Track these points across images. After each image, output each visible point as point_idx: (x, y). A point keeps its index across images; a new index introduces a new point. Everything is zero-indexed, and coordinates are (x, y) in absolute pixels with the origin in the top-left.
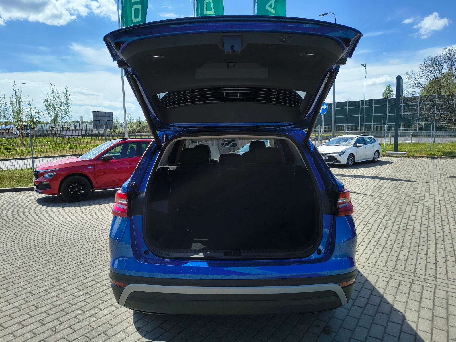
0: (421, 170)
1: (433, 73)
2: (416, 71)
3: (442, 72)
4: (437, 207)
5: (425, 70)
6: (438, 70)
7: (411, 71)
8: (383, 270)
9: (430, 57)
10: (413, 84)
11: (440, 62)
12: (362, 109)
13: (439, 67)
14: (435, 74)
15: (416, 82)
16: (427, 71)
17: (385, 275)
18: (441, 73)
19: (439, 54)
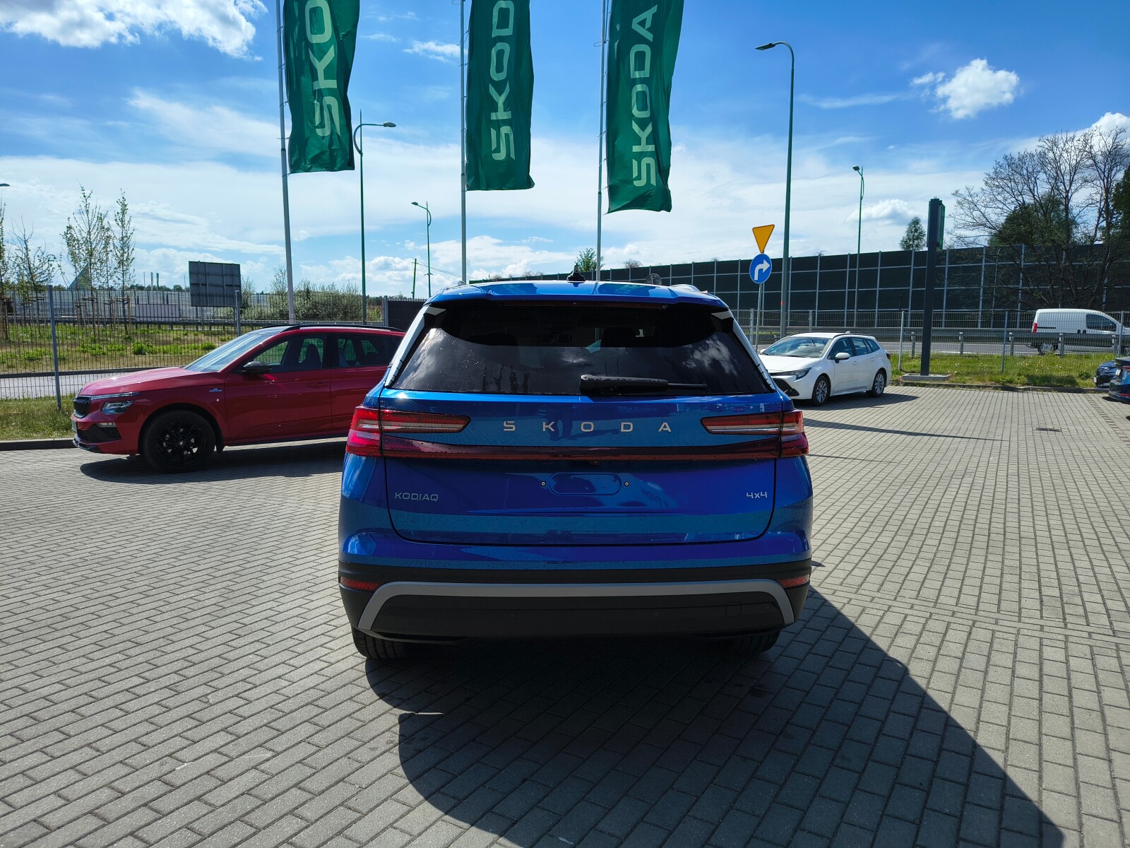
0: (977, 414)
1: (1015, 193)
2: (977, 190)
3: (1036, 193)
4: (1001, 487)
5: (997, 186)
6: (1026, 187)
7: (967, 189)
8: (873, 598)
9: (1009, 157)
10: (970, 219)
11: (1030, 170)
12: (852, 274)
13: (1030, 179)
14: (1020, 198)
15: (976, 213)
16: (1000, 190)
17: (878, 606)
18: (1034, 195)
19: (1029, 151)
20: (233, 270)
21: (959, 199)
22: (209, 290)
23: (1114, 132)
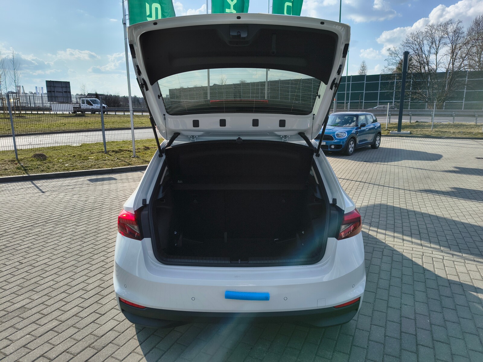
1: (415, 50)
3: (423, 49)
5: (408, 46)
9: (413, 33)
11: (421, 39)
15: (397, 59)
19: (421, 31)
20: (67, 85)
21: (390, 52)
22: (57, 94)
23: (457, 22)
